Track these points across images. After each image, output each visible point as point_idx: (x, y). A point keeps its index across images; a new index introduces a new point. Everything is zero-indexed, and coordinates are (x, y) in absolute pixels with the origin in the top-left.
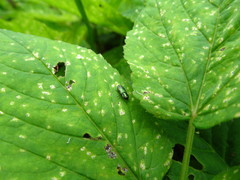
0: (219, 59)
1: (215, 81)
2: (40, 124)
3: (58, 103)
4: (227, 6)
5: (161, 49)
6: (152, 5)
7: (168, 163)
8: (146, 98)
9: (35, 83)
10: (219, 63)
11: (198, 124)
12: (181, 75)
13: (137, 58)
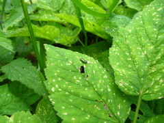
0: (153, 71)
1: (151, 80)
2: (77, 95)
3: (84, 86)
4: (158, 46)
5: (127, 61)
6: (122, 36)
7: (129, 112)
8: (121, 85)
9: (73, 76)
10: (153, 73)
11: (143, 98)
12: (136, 75)
13: (116, 64)
